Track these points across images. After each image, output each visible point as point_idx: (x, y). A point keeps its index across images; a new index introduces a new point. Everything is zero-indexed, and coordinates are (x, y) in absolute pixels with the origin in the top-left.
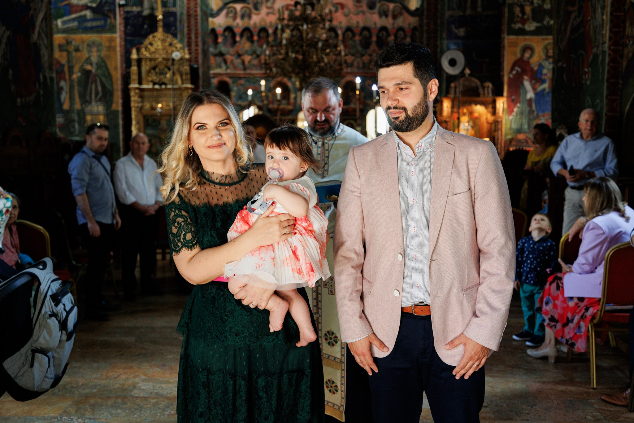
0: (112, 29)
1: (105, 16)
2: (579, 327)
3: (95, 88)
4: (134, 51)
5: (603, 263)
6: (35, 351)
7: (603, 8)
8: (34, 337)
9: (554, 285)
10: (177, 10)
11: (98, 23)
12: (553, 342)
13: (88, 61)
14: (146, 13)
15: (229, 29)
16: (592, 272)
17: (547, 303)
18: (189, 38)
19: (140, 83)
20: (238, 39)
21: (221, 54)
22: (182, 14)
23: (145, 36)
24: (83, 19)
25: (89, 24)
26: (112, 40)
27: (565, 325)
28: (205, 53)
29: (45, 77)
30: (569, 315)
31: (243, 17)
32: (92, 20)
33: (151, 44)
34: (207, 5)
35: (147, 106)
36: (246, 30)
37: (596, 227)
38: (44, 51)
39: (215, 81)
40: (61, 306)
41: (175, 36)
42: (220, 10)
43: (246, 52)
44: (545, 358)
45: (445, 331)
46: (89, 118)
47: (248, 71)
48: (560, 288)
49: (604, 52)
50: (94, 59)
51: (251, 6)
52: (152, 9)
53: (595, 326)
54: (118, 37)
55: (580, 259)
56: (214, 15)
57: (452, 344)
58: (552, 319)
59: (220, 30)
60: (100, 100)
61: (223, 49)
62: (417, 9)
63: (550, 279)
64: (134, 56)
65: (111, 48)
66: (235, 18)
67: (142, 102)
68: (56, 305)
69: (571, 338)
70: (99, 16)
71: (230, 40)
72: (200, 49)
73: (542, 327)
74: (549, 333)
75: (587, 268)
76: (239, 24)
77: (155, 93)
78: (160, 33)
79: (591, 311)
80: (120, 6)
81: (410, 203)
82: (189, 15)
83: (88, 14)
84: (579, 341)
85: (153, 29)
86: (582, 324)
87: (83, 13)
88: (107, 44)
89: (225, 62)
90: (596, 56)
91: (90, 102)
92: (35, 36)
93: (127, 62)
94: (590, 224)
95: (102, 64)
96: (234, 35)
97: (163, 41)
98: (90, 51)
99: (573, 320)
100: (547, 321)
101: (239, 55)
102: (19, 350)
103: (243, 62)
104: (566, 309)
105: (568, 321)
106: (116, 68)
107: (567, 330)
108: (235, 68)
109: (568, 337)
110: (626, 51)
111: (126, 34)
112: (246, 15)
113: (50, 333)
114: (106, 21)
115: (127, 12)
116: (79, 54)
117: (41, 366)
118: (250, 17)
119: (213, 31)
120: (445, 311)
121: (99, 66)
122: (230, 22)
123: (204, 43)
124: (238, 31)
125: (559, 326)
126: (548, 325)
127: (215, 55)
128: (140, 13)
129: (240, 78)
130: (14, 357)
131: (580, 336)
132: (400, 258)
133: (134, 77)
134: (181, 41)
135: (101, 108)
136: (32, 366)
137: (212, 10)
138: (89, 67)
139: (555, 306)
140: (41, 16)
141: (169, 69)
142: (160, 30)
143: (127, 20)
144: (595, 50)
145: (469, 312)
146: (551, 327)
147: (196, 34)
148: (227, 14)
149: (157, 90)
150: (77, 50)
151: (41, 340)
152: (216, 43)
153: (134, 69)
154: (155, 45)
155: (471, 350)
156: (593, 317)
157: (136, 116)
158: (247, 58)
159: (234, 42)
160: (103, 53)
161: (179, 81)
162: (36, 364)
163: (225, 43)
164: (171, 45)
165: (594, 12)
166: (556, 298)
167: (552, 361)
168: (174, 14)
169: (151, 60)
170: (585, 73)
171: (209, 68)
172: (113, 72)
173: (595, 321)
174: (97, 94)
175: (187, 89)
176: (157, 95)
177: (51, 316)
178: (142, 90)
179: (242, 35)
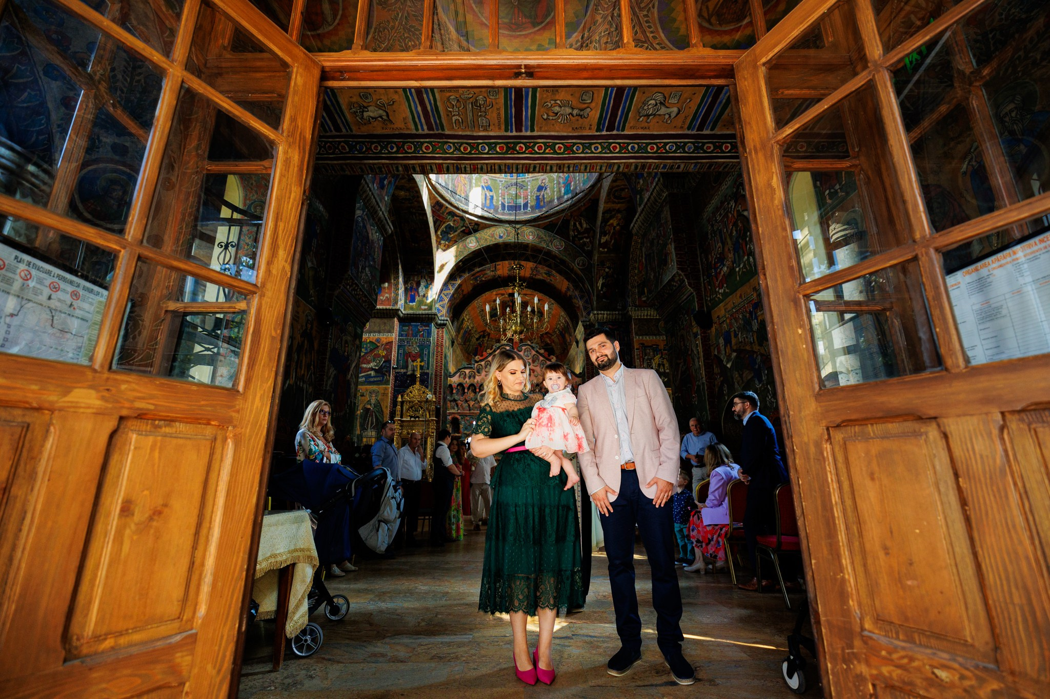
0: (387, 383)
1: (383, 375)
2: (718, 542)
3: (372, 420)
4: (400, 396)
5: (727, 499)
6: (380, 521)
7: (699, 358)
8: (381, 512)
9: (696, 516)
10: (430, 371)
11: (378, 379)
12: (701, 558)
13: (369, 402)
14: (409, 373)
15: (460, 385)
16: (720, 505)
17: (693, 530)
18: (436, 389)
19: (402, 417)
20: (466, 391)
21: (455, 400)
22: (432, 374)
23: (408, 387)
24: (369, 376)
25: (372, 380)
26: (386, 389)
27: (708, 544)
28: (445, 399)
29: (351, 402)
30: (709, 536)
31: (470, 377)
32: (374, 377)
33: (411, 392)
34: (447, 370)
35: (405, 432)
36: (472, 385)
37: (718, 474)
38: (353, 386)
39: (450, 418)
40: (397, 493)
41: (427, 387)
42: (455, 373)
43: (471, 399)
44: (697, 571)
45: (645, 477)
46: (365, 440)
47: (472, 411)
48: (700, 518)
49: (703, 383)
50: (373, 401)
51: (475, 371)
52: (414, 371)
53: (729, 540)
54: (390, 387)
55: (711, 497)
56: (451, 377)
57: (650, 485)
58: (698, 541)
59: (455, 385)
60: (374, 428)
61: (456, 397)
62: (580, 373)
63: (692, 513)
64: (399, 399)
65: (385, 394)
66: (465, 378)
67: (402, 429)
68: (395, 492)
69: (714, 552)
70: (379, 375)
71: (461, 392)
72: (442, 396)
73: (693, 550)
74: (698, 552)
75: (716, 502)
76: (468, 381)
77: (411, 424)
78: (417, 385)
79: (724, 529)
80: (393, 368)
81: (616, 407)
82: (436, 375)
83: (372, 373)
84: (720, 552)
85: (413, 382)
86: (720, 540)
87: (369, 373)
88: (383, 392)
89: (457, 406)
90: (699, 386)
91: (367, 430)
92: (349, 376)
93: (394, 403)
94: (713, 473)
95: (378, 405)
96: (464, 389)
97: (419, 390)
98: (371, 396)
99: (713, 539)
100: (695, 543)
101: (467, 401)
102: (368, 521)
103: (469, 405)
104: (707, 532)
105: (710, 541)
106: (387, 407)
107: (710, 547)
108: (463, 409)
109: (711, 552)
110: (716, 383)
111: (395, 386)
112: (472, 376)
113: (391, 510)
114: (383, 378)
115: (398, 373)
116: (363, 398)
117: (383, 531)
118: (474, 377)
119: (450, 385)
120: (643, 463)
121: (375, 406)
122: (461, 380)
123: (444, 393)
124: (466, 386)
125: (704, 545)
126: (696, 545)
127: (451, 401)
128: (405, 373)
129: (466, 416)
130: (365, 526)
131: (720, 549)
132: (616, 436)
133: (398, 413)
134: (431, 391)
135: (374, 433)
136: (378, 531)
137: (450, 373)
138: (369, 407)
139: (699, 532)
140: (354, 365)
141: (422, 408)
142: (418, 383)
143: (396, 378)
144: (697, 383)
145: (657, 464)
146: (698, 547)
147: (440, 387)
148: (460, 376)
149: (413, 421)
150: (362, 395)
151: (386, 513)
152: (452, 393)
153: (399, 407)
154: (413, 393)
155: (662, 485)
156: (726, 533)
157: (397, 439)
158: (472, 403)
159: (464, 393)
160: (380, 397)
161: (428, 416)
162: (380, 530)
163: (457, 394)
164: (424, 392)
165: (694, 361)
166: (698, 526)
167: (703, 573)
168: (427, 374)
169: (410, 402)
170: (694, 397)
171: (446, 409)
172: (384, 409)
173: (728, 536)
174: (372, 423)
175: (433, 420)
176: (412, 424)
177: (392, 498)
178: (403, 421)
179: (468, 389)
